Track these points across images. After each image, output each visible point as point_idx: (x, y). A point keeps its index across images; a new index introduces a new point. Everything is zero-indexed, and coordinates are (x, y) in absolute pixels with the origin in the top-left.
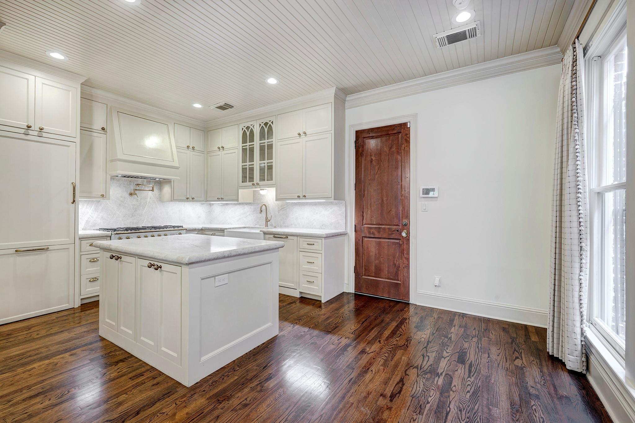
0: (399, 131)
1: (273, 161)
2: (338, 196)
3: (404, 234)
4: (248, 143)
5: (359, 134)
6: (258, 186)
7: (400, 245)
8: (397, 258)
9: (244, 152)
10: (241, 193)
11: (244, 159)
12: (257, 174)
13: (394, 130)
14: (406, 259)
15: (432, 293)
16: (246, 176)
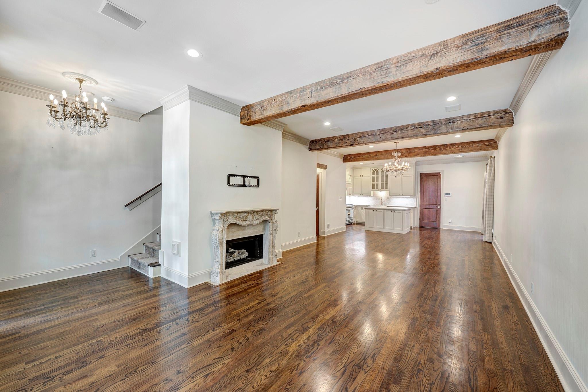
0: (438, 175)
1: (388, 182)
2: (415, 196)
3: (439, 207)
4: (375, 175)
5: (422, 175)
6: (381, 190)
7: (437, 211)
8: (436, 215)
9: (373, 178)
10: (372, 193)
11: (373, 181)
12: (380, 186)
13: (435, 174)
14: (439, 215)
15: (449, 225)
16: (375, 187)
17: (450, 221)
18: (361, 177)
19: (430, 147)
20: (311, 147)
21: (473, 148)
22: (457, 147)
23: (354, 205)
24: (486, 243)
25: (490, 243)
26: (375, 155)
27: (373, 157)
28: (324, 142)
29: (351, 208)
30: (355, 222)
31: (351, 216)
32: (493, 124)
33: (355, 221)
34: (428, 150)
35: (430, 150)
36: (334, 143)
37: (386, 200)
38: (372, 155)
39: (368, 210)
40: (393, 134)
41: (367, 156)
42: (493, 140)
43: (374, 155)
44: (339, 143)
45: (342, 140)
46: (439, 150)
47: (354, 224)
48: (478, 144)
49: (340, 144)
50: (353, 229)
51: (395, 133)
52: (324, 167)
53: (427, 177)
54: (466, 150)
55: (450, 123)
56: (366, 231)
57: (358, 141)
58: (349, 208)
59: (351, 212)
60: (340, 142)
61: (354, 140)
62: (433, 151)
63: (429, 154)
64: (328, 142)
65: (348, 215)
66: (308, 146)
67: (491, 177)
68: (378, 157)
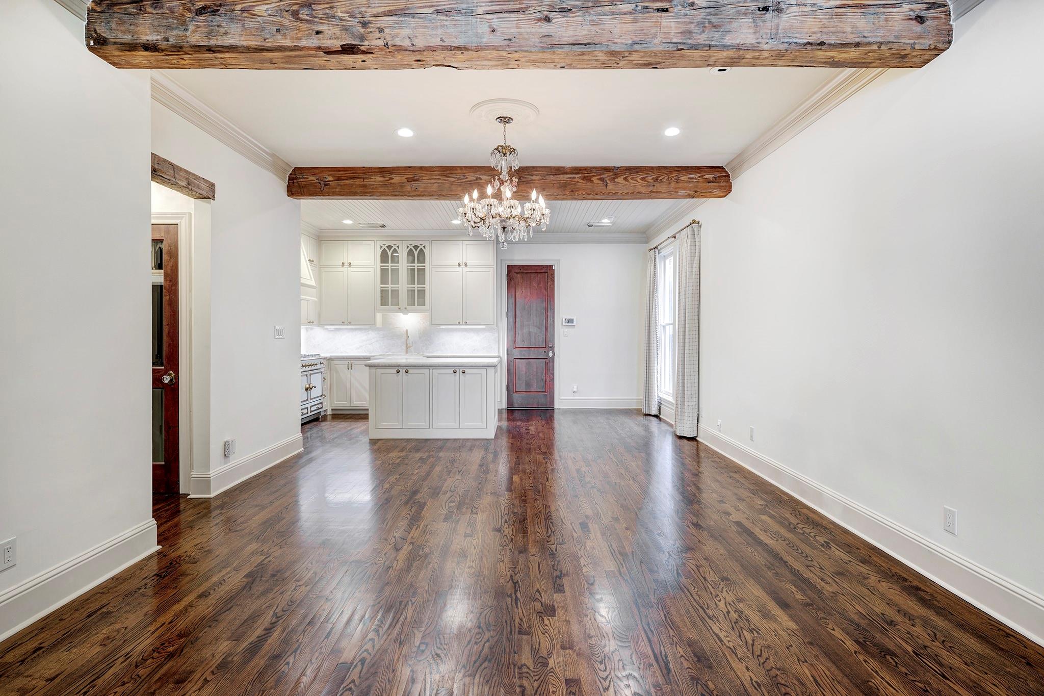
0: (546, 271)
1: (427, 284)
2: (495, 326)
3: (551, 355)
4: (390, 264)
5: (510, 268)
6: (405, 311)
7: (546, 364)
8: (544, 374)
9: (384, 272)
10: (379, 316)
11: (384, 280)
12: (403, 296)
13: (542, 269)
14: (552, 374)
15: (571, 398)
16: (387, 298)
17: (575, 390)
18: (344, 269)
19: (576, 170)
20: (102, 30)
21: (681, 185)
22: (643, 179)
23: (323, 355)
24: (685, 441)
25: (693, 439)
26: (409, 180)
27: (402, 185)
28: (189, 10)
29: (316, 367)
30: (329, 412)
31: (315, 393)
32: (896, 37)
33: (328, 408)
34: (570, 178)
35: (574, 178)
36: (250, 24)
37: (420, 338)
38: (396, 179)
39: (379, 371)
40: (548, 20)
41: (382, 179)
42: (720, 169)
43: (403, 179)
44: (278, 31)
45: (295, 14)
46: (599, 182)
47: (325, 418)
48: (690, 174)
49: (285, 36)
50: (322, 439)
51: (557, 18)
52: (198, 187)
53: (524, 276)
54: (664, 188)
55: (766, 9)
56: (373, 442)
57: (381, 30)
58: (309, 367)
59: (316, 380)
60: (286, 22)
61: (365, 25)
62: (582, 184)
63: (572, 191)
64: (215, 12)
65: (307, 389)
66: (80, 17)
67: (694, 273)
68: (420, 185)
